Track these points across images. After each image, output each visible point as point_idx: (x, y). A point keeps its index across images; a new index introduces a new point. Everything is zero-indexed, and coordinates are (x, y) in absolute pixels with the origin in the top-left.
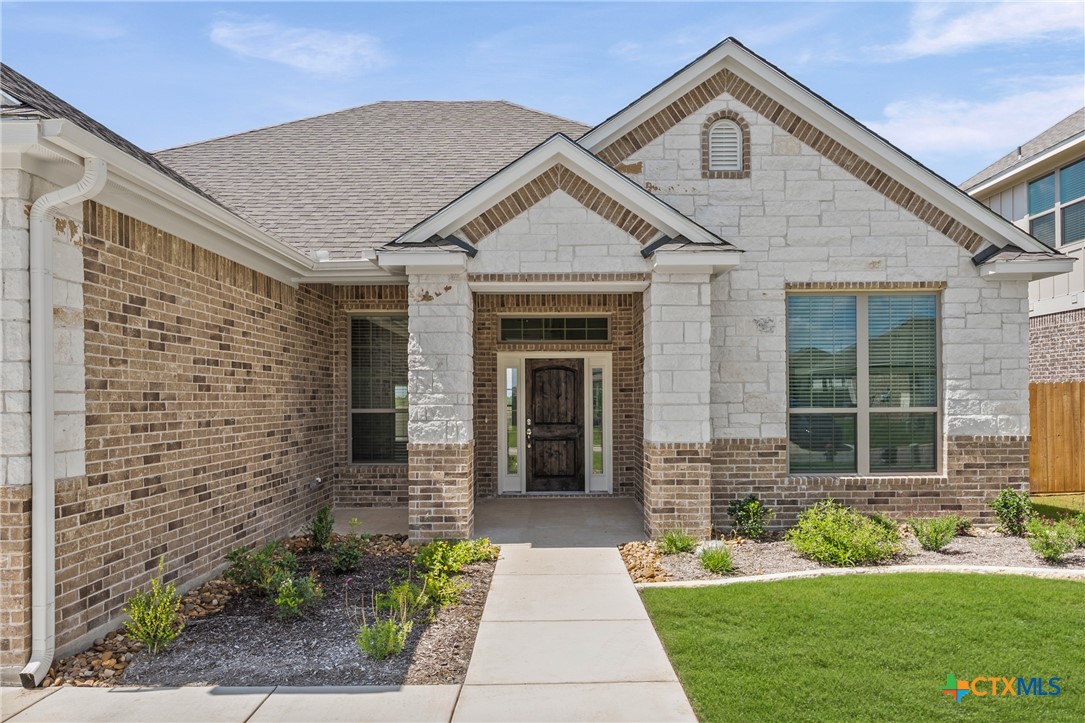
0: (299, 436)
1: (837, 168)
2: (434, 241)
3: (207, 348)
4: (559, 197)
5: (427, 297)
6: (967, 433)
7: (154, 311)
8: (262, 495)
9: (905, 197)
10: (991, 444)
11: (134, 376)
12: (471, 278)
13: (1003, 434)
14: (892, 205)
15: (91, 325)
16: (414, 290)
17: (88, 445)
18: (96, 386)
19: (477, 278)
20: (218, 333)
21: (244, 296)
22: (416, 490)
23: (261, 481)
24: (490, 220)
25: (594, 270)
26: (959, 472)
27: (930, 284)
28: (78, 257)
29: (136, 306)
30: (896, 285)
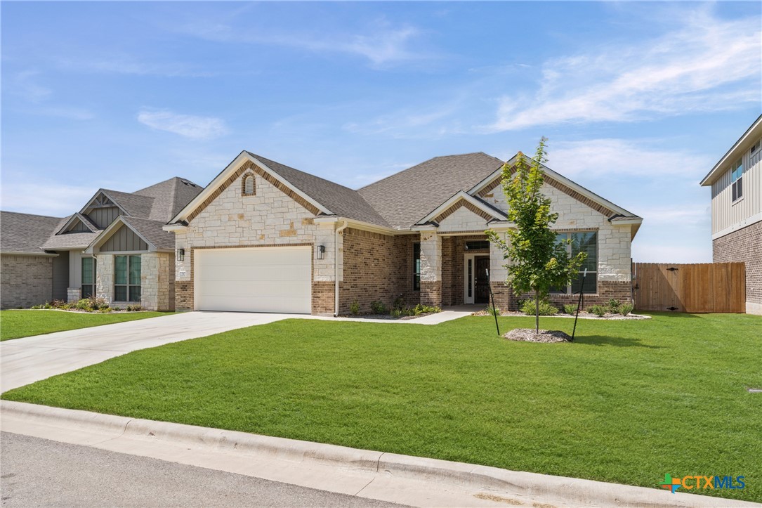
0: (394, 280)
1: (559, 191)
2: (427, 223)
3: (367, 255)
4: (463, 208)
5: (425, 239)
6: (606, 280)
7: (355, 248)
8: (382, 295)
9: (583, 199)
10: (615, 284)
11: (352, 262)
12: (438, 233)
13: (620, 280)
14: (578, 202)
15: (344, 251)
16: (422, 237)
17: (344, 275)
18: (345, 264)
19: (439, 233)
20: (370, 251)
21: (377, 241)
22: (422, 294)
23: (381, 290)
24: (443, 216)
25: (473, 230)
26: (603, 294)
27: (592, 229)
28: (342, 238)
29: (352, 247)
30: (580, 229)
